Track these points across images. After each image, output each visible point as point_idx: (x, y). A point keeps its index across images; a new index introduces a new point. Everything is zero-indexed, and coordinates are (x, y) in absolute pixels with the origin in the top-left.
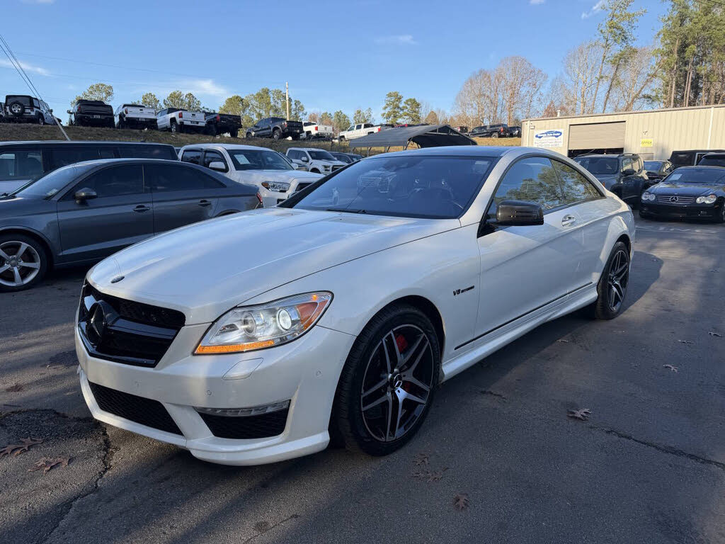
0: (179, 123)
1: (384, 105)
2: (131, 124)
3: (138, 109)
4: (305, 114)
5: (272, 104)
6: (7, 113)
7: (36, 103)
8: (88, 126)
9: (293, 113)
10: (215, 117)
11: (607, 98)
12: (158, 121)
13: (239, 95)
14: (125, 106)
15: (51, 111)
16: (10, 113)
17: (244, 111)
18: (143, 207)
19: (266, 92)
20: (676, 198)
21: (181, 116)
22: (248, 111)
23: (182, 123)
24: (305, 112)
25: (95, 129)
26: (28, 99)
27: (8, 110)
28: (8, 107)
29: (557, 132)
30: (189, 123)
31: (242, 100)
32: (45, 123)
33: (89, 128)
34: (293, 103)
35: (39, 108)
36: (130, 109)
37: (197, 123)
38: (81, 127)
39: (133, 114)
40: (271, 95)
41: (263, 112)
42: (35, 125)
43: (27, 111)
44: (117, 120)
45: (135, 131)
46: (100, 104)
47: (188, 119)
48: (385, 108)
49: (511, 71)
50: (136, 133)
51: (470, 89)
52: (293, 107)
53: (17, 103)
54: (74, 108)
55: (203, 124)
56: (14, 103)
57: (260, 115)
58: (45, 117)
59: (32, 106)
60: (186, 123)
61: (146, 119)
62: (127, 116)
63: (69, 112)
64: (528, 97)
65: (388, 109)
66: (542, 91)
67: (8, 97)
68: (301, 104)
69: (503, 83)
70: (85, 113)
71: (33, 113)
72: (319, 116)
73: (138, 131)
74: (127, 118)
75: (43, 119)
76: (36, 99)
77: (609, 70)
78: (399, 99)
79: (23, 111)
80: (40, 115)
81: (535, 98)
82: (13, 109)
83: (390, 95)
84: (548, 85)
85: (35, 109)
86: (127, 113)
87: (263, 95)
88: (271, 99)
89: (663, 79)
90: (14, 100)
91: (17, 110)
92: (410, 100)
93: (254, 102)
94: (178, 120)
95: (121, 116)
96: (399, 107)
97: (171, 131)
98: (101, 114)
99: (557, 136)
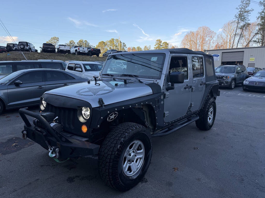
0: (78, 52)
1: (155, 44)
2: (61, 52)
3: (64, 46)
4: (126, 48)
5: (115, 44)
6: (19, 48)
7: (29, 44)
8: (46, 52)
9: (122, 47)
10: (91, 49)
11: (238, 42)
12: (71, 51)
13: (103, 41)
14: (60, 45)
15: (34, 47)
16: (20, 48)
17: (105, 46)
18: (41, 87)
19: (113, 40)
20: (257, 83)
21: (79, 49)
22: (106, 47)
23: (79, 51)
24: (126, 47)
25: (48, 54)
26: (26, 43)
27: (19, 47)
28: (19, 46)
29: (217, 55)
30: (82, 52)
31: (104, 43)
32: (32, 52)
33: (46, 53)
34: (122, 44)
35: (30, 46)
36: (61, 46)
37: (85, 51)
38: (44, 53)
39: (62, 48)
40: (114, 41)
41: (112, 47)
42: (28, 52)
43: (26, 47)
44: (56, 50)
45: (62, 54)
46: (51, 45)
47: (81, 50)
48: (155, 45)
49: (202, 32)
50: (63, 55)
51: (187, 38)
52: (122, 45)
53: (22, 44)
54: (42, 46)
55: (87, 52)
56: (21, 44)
57: (110, 48)
58: (32, 49)
59: (27, 45)
60: (80, 51)
61: (67, 50)
62: (60, 49)
63: (40, 47)
64: (209, 41)
65: (156, 46)
66: (214, 39)
67: (19, 42)
68: (125, 44)
69: (199, 36)
70: (46, 48)
71: (28, 48)
72: (132, 48)
73: (63, 54)
74: (60, 50)
75: (31, 50)
76: (29, 43)
77: (239, 31)
78: (161, 42)
79: (24, 47)
80: (30, 49)
81: (211, 42)
82: (21, 47)
83: (157, 41)
84: (216, 37)
85: (28, 47)
86: (60, 48)
87: (112, 41)
88: (115, 42)
89: (261, 34)
90: (21, 43)
91: (22, 47)
92: (165, 42)
93: (109, 43)
94: (78, 50)
95: (58, 49)
96: (160, 45)
97: (75, 54)
98: (51, 48)
99: (217, 57)
